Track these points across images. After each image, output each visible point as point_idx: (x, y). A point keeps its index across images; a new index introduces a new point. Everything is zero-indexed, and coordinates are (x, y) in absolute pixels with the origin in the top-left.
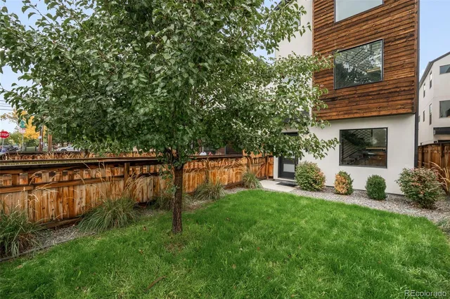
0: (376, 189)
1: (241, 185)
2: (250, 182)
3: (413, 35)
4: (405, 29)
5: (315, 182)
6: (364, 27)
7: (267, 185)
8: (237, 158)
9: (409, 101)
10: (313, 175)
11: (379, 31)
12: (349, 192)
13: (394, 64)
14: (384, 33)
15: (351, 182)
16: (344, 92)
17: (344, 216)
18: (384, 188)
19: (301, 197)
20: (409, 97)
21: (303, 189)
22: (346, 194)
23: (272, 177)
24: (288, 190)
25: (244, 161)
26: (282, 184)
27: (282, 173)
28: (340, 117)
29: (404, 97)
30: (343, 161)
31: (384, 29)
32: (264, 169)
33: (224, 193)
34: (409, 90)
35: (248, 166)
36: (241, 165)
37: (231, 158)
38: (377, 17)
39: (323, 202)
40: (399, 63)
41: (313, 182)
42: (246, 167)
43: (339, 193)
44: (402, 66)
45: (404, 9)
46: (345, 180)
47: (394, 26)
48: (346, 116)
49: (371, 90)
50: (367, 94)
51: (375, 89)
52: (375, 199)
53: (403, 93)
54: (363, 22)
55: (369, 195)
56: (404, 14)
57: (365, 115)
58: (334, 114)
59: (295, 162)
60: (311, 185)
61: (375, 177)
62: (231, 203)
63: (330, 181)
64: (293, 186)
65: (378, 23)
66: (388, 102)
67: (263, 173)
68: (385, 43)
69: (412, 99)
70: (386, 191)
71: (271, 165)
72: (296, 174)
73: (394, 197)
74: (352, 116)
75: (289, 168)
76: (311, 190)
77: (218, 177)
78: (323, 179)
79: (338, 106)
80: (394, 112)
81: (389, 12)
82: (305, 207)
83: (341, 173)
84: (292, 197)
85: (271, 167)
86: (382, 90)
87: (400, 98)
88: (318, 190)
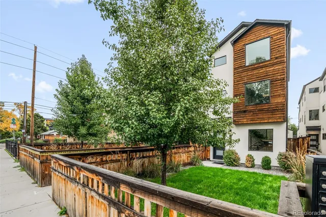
0: (266, 164)
1: (190, 164)
2: (196, 162)
3: (284, 79)
4: (280, 75)
5: (234, 161)
6: (261, 71)
7: (206, 164)
8: (188, 147)
9: (282, 115)
10: (233, 157)
11: (268, 74)
12: (253, 166)
13: (275, 94)
14: (271, 76)
15: (254, 160)
16: (250, 108)
17: (246, 177)
18: (270, 163)
19: (226, 169)
20: (282, 113)
21: (228, 165)
22: (251, 167)
23: (209, 159)
24: (220, 166)
25: (192, 149)
26: (215, 163)
27: (215, 156)
28: (249, 122)
29: (280, 113)
30: (250, 148)
31: (271, 73)
32: (204, 154)
33: (181, 168)
34: (282, 109)
35: (195, 152)
36: (191, 151)
37: (184, 147)
38: (267, 66)
39: (237, 171)
40: (278, 94)
41: (233, 161)
42: (193, 153)
43: (247, 167)
44: (279, 96)
45: (280, 64)
46: (251, 159)
47: (276, 73)
48: (252, 122)
49: (264, 107)
50: (262, 110)
51: (266, 107)
52: (265, 169)
53: (279, 110)
54: (261, 68)
55: (263, 167)
56: (280, 67)
57: (262, 122)
58: (245, 120)
59: (223, 149)
60: (232, 163)
61: (266, 157)
62: (187, 174)
63: (243, 160)
64: (222, 164)
65: (268, 70)
66: (272, 115)
67: (204, 156)
68: (271, 82)
69: (284, 114)
70: (271, 165)
71: (209, 151)
72: (224, 157)
73: (276, 168)
74: (255, 122)
75: (219, 153)
76: (233, 166)
77: (177, 159)
78: (239, 159)
79: (247, 115)
80: (276, 121)
81: (273, 65)
82: (228, 173)
83: (248, 155)
84: (221, 169)
85: (208, 152)
86: (269, 108)
87: (278, 113)
88: (236, 166)
